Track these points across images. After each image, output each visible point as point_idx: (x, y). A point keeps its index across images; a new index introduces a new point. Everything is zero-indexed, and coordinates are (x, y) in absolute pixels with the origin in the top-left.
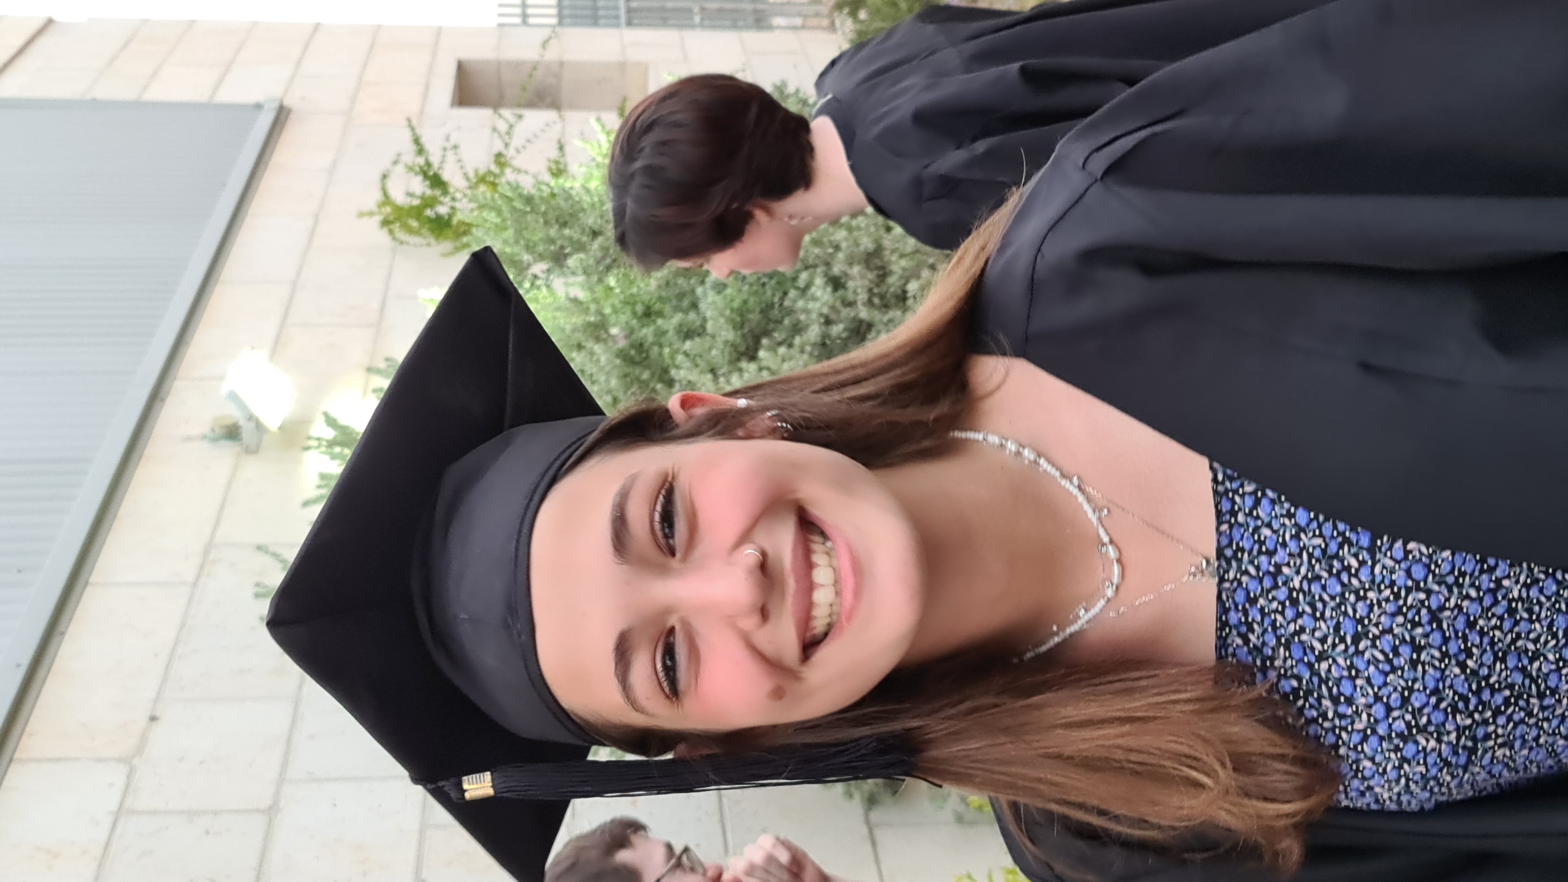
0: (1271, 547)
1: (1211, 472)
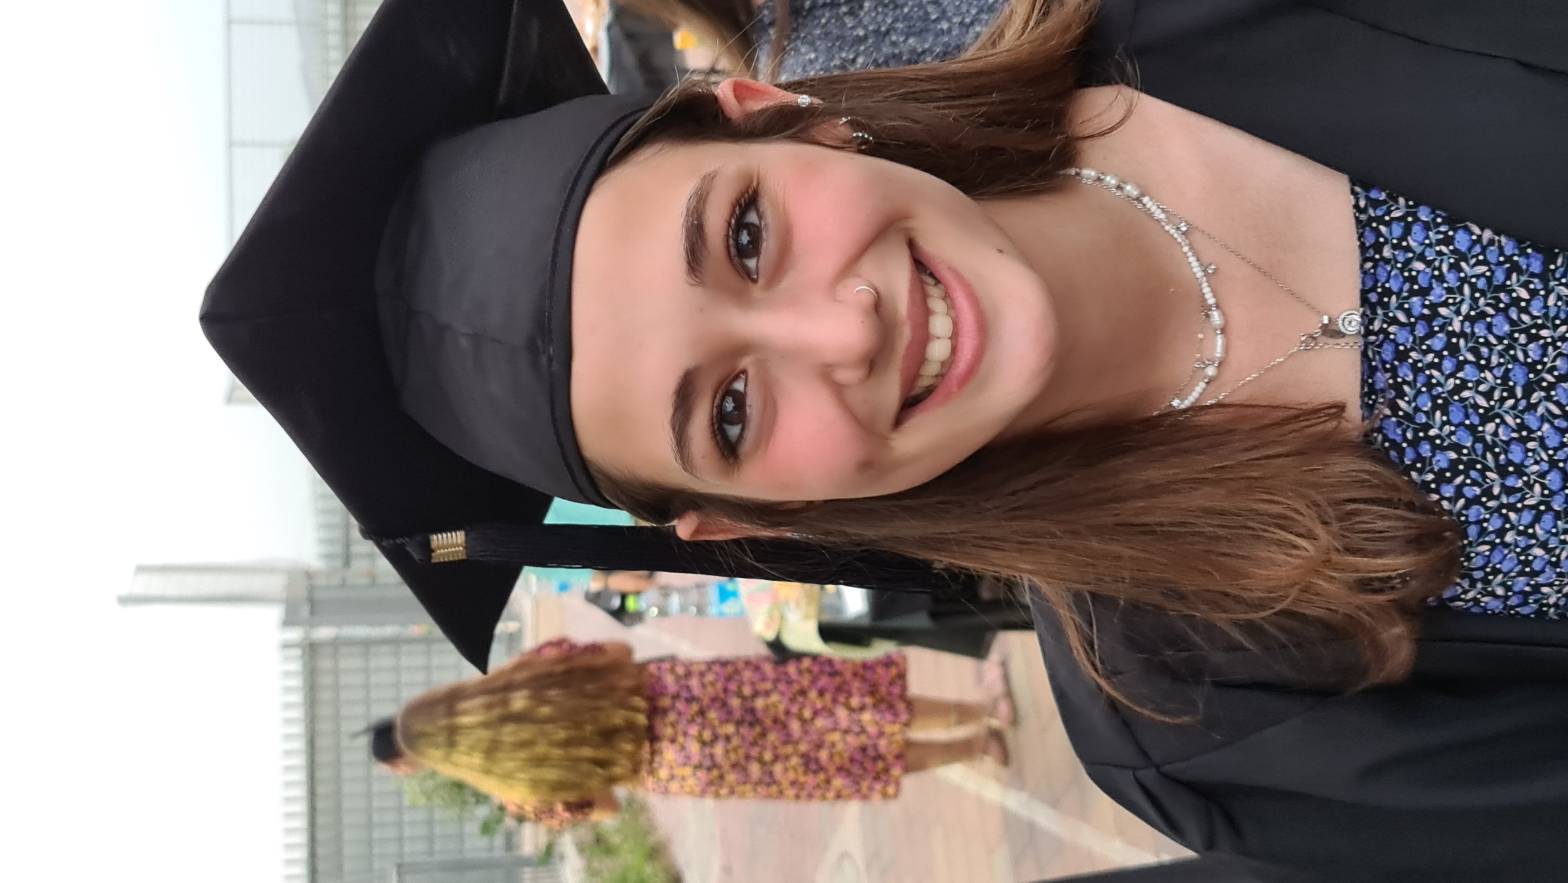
0: (1425, 285)
1: (1352, 197)
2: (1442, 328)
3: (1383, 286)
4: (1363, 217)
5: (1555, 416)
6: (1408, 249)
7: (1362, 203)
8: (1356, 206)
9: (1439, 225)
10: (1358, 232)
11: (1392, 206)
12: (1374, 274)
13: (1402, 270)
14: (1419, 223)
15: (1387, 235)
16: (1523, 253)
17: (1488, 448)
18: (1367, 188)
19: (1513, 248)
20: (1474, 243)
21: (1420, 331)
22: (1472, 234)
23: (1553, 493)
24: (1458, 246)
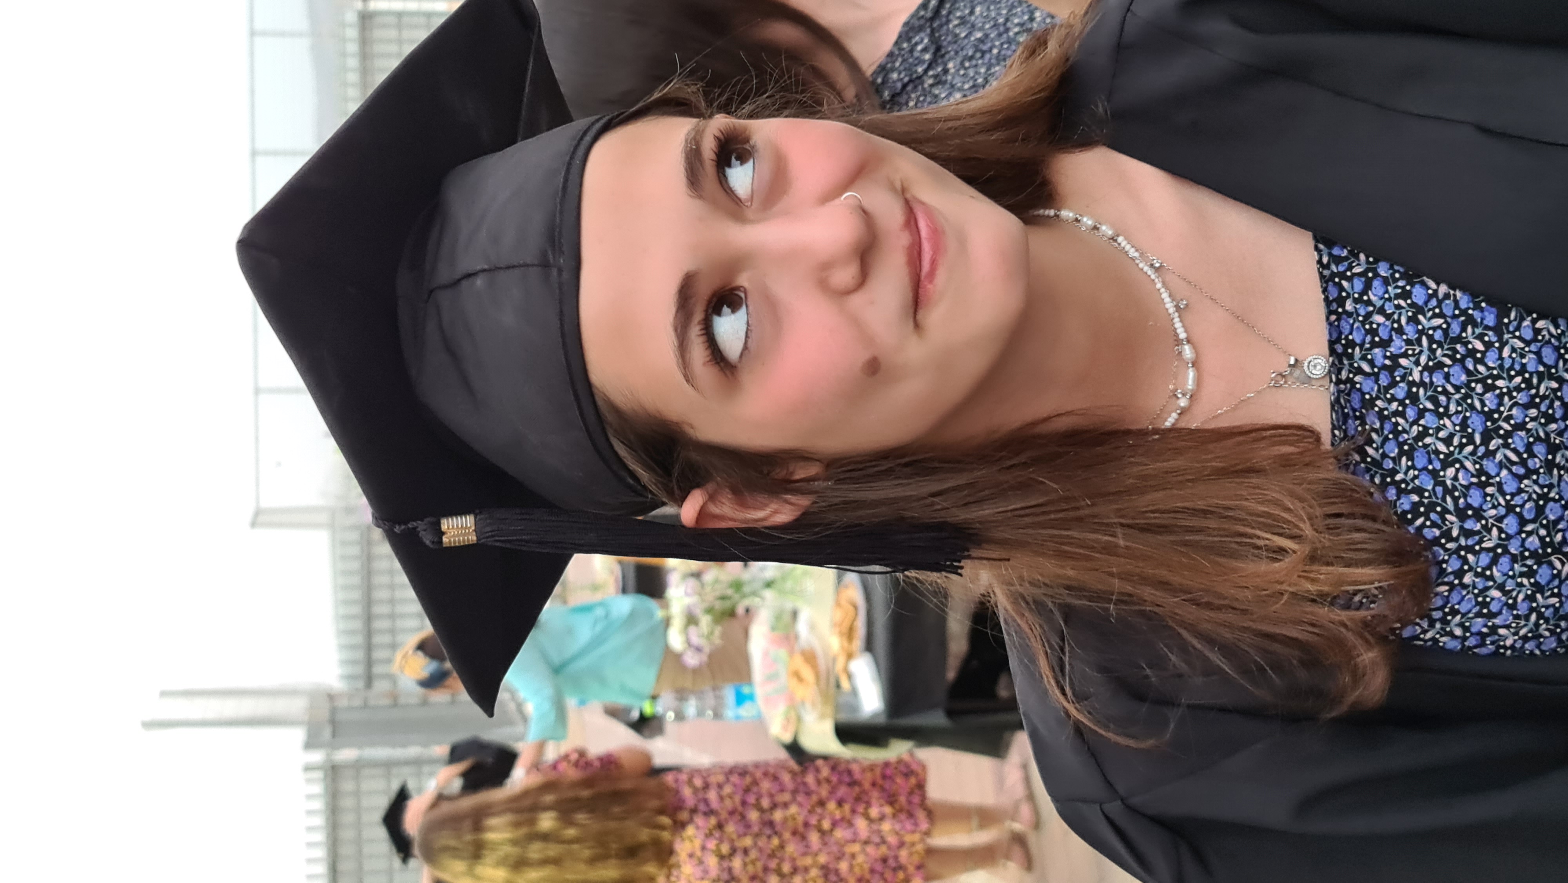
1: (1316, 253)
3: (1346, 338)
4: (1326, 273)
6: (1369, 303)
7: (1325, 260)
8: (1320, 262)
9: (1397, 280)
10: (1322, 286)
11: (1353, 262)
12: (1338, 326)
13: (1363, 323)
14: (1379, 278)
15: (1349, 290)
16: (1477, 307)
17: (1447, 491)
18: (1330, 244)
19: (1468, 303)
20: (1430, 297)
22: (1428, 288)
24: (1415, 301)
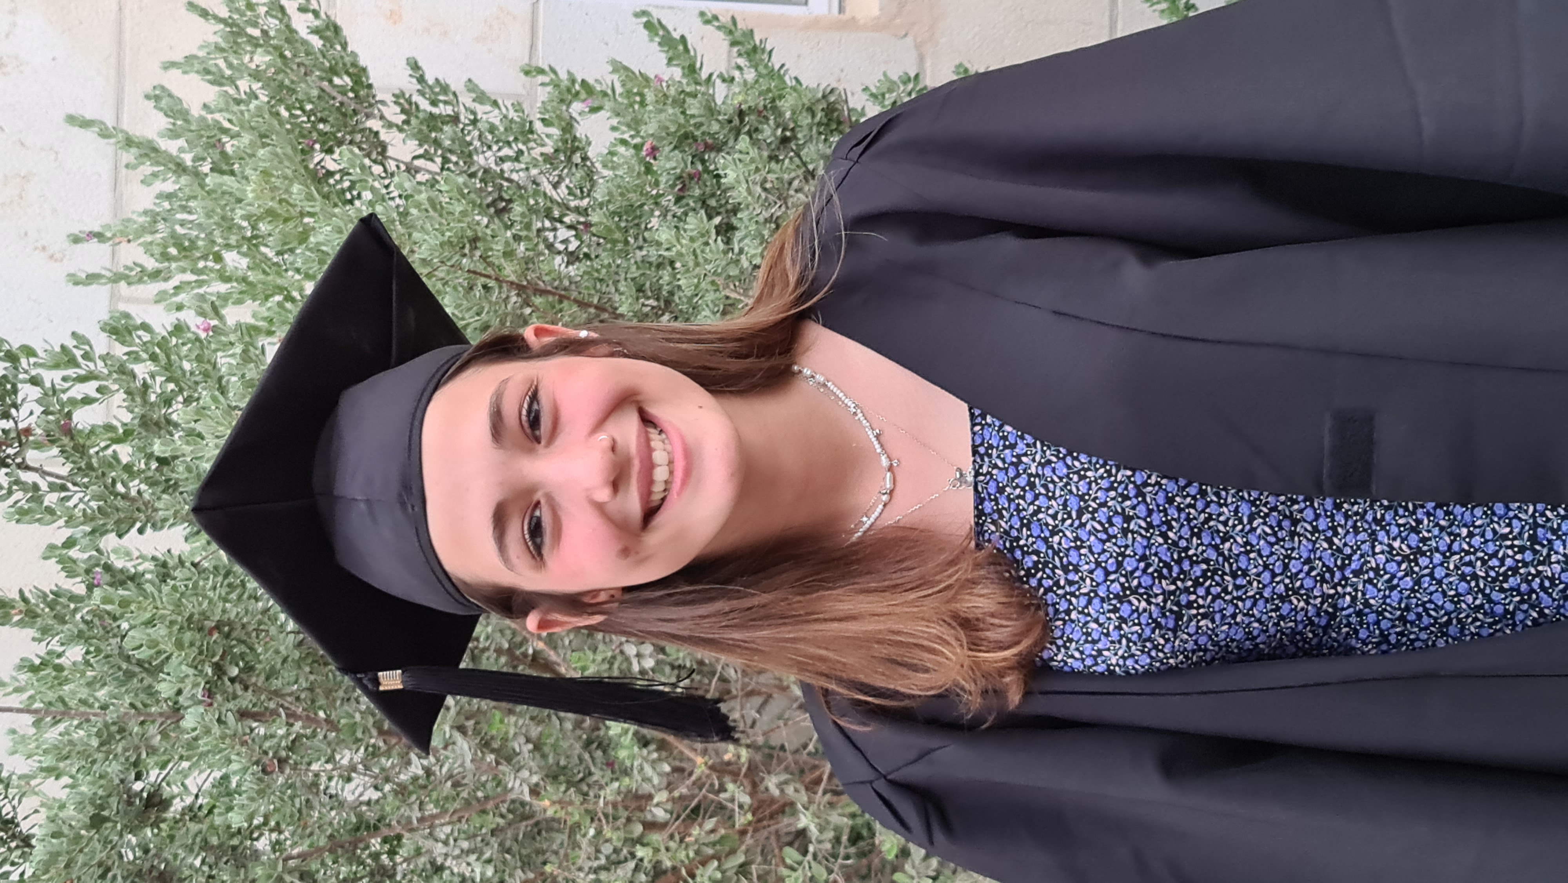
2: (1025, 470)
5: (1098, 531)
21: (1012, 473)
23: (1098, 584)
